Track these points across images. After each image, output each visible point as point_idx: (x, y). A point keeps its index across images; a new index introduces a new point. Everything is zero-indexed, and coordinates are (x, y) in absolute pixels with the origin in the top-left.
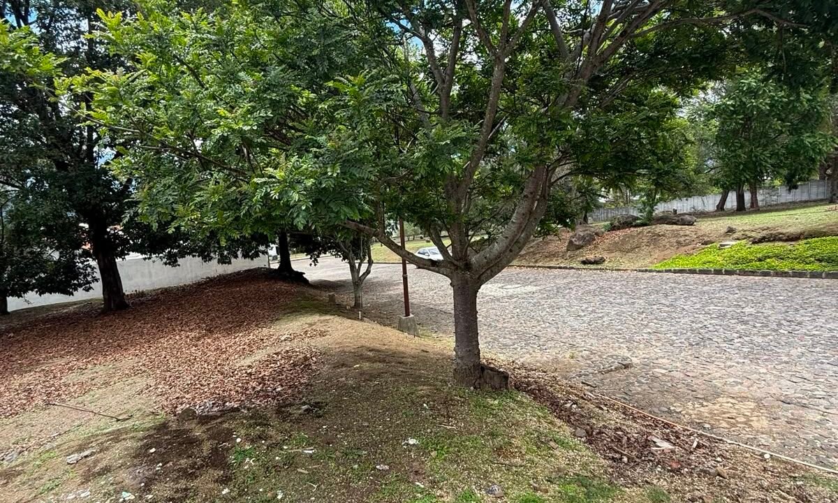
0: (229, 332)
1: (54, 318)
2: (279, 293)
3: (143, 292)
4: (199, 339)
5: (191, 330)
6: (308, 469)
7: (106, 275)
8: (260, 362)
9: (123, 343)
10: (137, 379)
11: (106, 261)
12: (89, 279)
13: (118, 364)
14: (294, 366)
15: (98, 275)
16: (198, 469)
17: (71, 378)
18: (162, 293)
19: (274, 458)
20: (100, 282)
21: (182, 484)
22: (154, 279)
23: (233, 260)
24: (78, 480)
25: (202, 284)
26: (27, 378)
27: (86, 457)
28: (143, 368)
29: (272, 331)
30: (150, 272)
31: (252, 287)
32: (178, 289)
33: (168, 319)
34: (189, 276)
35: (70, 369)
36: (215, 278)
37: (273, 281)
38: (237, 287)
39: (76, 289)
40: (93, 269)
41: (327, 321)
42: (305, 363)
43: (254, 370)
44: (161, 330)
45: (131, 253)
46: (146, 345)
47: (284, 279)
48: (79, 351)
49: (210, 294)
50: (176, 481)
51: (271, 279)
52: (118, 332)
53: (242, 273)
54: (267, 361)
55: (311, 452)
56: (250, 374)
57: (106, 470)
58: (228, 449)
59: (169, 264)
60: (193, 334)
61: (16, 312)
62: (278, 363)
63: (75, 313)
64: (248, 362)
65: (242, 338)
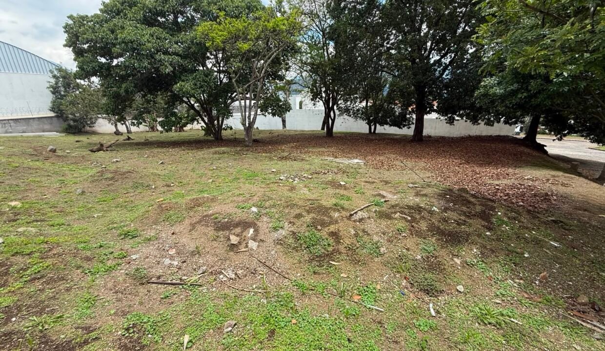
0: (481, 165)
1: (391, 139)
2: (522, 153)
3: (430, 136)
4: (461, 164)
5: (456, 159)
6: (552, 253)
7: (418, 123)
8: (506, 185)
9: (419, 156)
10: (426, 172)
11: (420, 115)
12: (411, 123)
13: (416, 163)
14: (535, 196)
15: (414, 122)
16: (472, 215)
17: (398, 163)
18: (440, 138)
19: (524, 234)
20: (414, 125)
21: (463, 218)
22: (437, 131)
23: (496, 124)
24: (413, 194)
25: (464, 138)
26: (381, 158)
27: (416, 187)
28: (429, 169)
29: (517, 171)
30: (436, 127)
31: (500, 146)
32: (449, 138)
33: (443, 150)
34: (456, 133)
35: (397, 159)
36: (473, 136)
37: (517, 145)
38: (488, 143)
39: (404, 127)
40: (413, 119)
41: (572, 178)
42: (546, 197)
43: (501, 188)
44: (438, 154)
45: (432, 113)
46: (430, 160)
47: (527, 146)
48: (400, 154)
49: (470, 144)
50: (460, 215)
51: (516, 144)
52: (417, 150)
53: (493, 137)
54: (512, 186)
55: (556, 245)
56: (498, 189)
57: (425, 195)
58: (492, 215)
59: (449, 123)
60: (457, 161)
61: (378, 133)
62: (521, 190)
63: (399, 138)
64: (497, 182)
65: (491, 170)
